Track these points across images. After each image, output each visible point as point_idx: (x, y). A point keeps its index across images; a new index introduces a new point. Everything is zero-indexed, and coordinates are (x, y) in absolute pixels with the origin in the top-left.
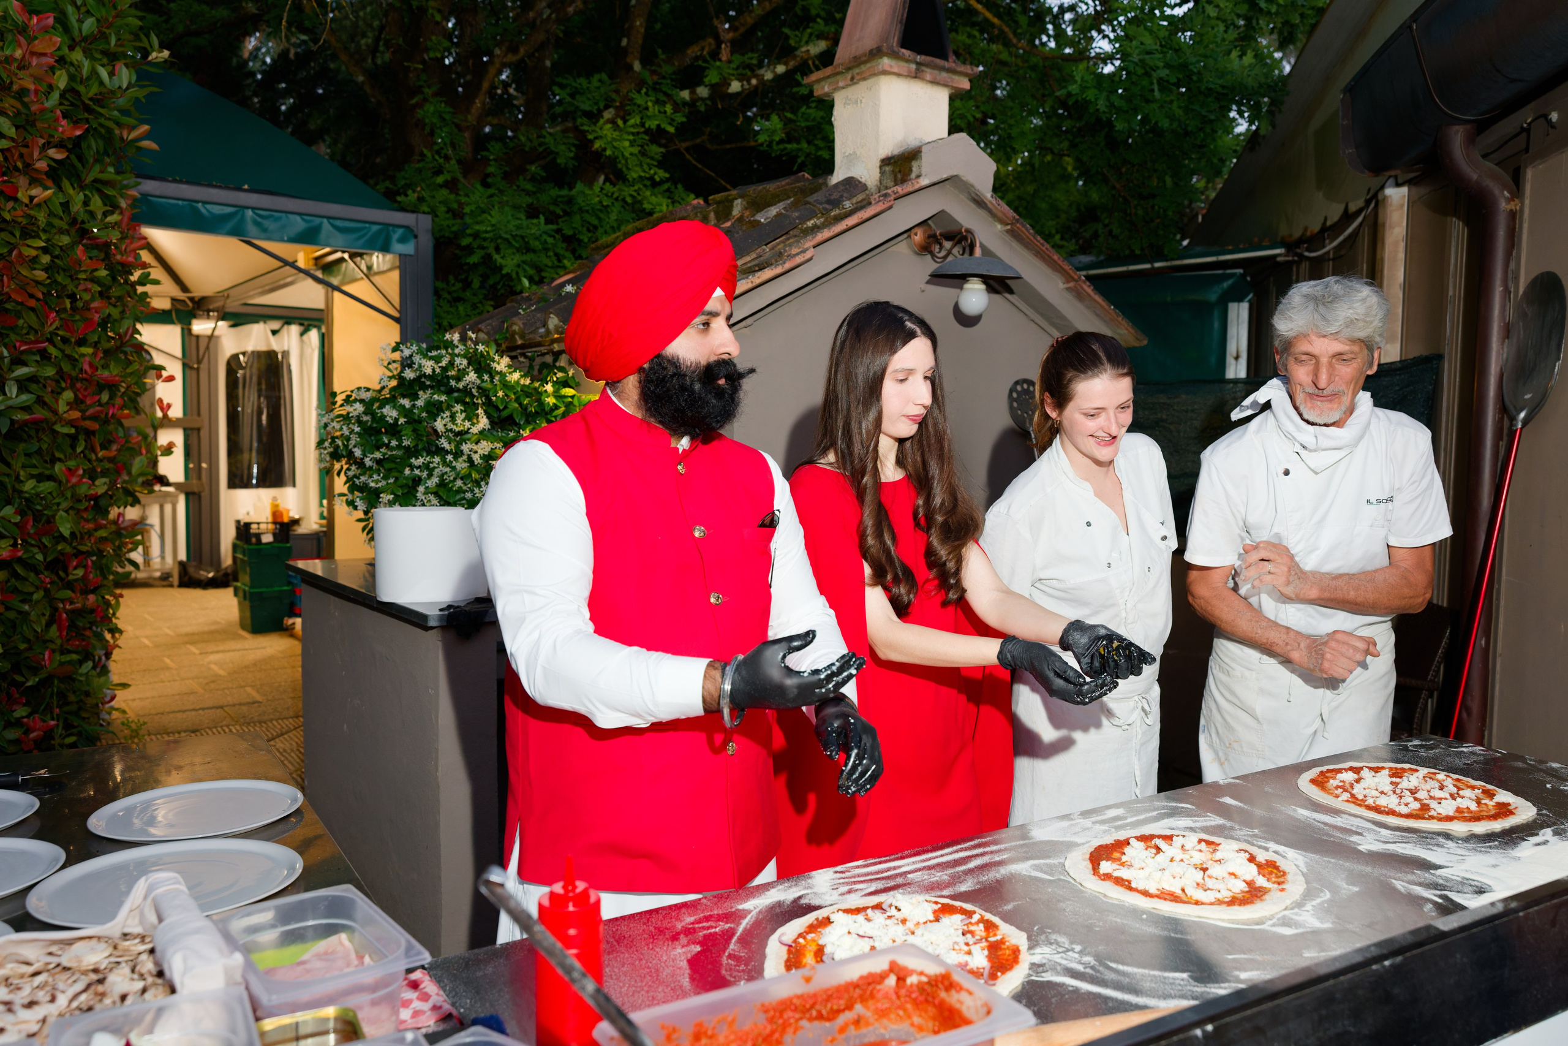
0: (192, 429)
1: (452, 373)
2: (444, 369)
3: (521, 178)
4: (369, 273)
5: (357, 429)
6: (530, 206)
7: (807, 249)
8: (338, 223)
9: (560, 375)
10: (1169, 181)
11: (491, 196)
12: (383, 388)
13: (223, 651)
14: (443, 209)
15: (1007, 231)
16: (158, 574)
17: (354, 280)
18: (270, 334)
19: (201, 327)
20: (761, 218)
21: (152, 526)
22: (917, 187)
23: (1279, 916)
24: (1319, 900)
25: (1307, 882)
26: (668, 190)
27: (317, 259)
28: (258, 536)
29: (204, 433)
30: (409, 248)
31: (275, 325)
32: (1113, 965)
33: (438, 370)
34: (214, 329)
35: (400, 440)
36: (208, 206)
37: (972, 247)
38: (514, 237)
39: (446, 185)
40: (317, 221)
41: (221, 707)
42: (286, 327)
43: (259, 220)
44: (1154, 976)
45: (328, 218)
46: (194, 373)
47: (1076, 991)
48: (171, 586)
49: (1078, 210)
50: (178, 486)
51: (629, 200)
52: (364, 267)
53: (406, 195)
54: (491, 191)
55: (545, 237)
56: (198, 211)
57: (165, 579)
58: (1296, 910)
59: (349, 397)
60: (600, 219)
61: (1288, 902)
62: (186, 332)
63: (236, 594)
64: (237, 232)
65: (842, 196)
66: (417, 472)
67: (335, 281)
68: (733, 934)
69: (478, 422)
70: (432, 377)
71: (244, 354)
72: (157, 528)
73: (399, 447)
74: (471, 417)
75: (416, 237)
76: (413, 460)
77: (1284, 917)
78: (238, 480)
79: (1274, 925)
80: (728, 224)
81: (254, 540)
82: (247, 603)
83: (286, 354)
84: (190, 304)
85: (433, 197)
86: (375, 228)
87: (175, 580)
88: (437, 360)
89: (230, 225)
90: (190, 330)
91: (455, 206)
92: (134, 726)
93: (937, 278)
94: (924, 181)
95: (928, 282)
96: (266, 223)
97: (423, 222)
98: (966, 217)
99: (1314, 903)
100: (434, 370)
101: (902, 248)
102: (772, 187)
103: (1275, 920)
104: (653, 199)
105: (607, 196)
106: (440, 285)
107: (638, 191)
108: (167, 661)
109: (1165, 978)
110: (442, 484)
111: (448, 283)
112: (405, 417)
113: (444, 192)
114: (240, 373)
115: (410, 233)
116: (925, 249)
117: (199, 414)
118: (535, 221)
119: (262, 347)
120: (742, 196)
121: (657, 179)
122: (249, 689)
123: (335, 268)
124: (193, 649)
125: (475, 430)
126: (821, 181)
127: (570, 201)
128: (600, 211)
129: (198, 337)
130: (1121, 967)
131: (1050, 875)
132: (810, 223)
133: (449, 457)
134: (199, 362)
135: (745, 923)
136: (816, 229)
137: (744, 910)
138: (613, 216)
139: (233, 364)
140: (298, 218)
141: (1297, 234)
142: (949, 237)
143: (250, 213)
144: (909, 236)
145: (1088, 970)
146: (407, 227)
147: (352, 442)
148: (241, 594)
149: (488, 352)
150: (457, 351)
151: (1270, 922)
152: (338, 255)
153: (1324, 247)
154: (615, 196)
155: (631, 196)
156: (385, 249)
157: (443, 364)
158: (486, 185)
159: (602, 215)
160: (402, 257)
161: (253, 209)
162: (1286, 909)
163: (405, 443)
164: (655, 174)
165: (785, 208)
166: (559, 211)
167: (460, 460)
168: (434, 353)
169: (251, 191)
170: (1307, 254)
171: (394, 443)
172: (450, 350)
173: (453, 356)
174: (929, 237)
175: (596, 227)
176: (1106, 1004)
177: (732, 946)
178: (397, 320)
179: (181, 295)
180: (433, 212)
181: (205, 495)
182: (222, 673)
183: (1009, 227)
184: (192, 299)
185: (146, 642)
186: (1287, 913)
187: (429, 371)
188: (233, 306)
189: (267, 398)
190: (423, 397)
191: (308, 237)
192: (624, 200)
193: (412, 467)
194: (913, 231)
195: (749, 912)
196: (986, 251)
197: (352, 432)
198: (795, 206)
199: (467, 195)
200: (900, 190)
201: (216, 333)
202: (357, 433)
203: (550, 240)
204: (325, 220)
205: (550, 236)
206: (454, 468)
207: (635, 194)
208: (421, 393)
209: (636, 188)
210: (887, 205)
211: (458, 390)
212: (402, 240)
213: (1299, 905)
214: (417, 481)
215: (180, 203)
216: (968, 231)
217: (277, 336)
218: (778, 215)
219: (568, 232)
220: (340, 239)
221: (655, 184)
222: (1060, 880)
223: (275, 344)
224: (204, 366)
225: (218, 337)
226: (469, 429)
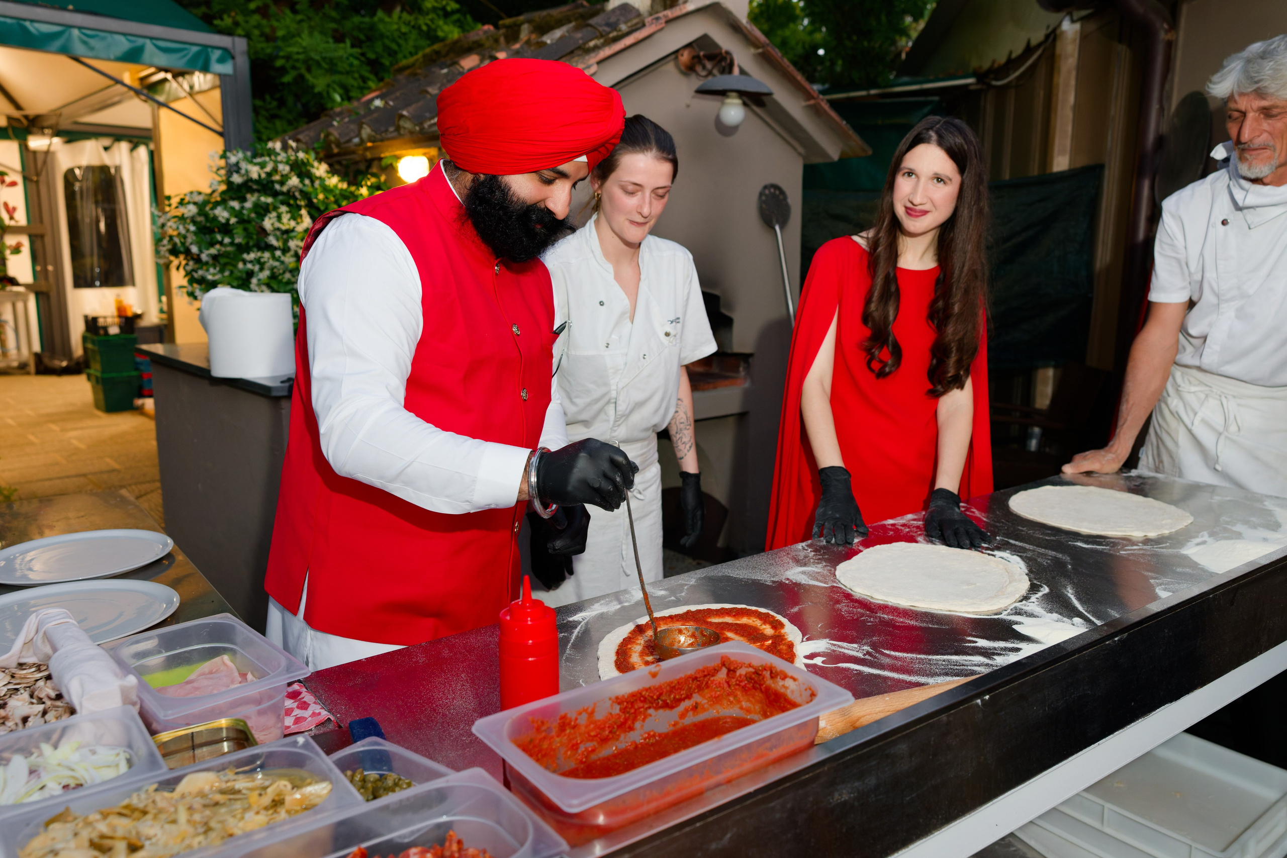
0: (36, 236)
1: (277, 177)
2: (269, 174)
3: (327, 6)
4: (192, 93)
5: (192, 228)
6: (335, 31)
7: (591, 65)
8: (161, 44)
9: (373, 180)
10: (884, 18)
11: (301, 21)
12: (214, 192)
13: (82, 428)
14: (256, 32)
15: (760, 54)
16: (15, 364)
17: (178, 99)
18: (102, 151)
19: (37, 143)
20: (548, 39)
21: (6, 322)
22: (684, 11)
23: (1012, 607)
24: (1040, 594)
25: (1030, 580)
26: (458, 21)
27: (142, 79)
28: (105, 328)
29: (48, 240)
30: (227, 68)
31: (107, 142)
32: (887, 652)
34: (50, 145)
35: (232, 237)
36: (37, 25)
37: (731, 65)
38: (324, 59)
39: (258, 10)
40: (140, 41)
41: (85, 475)
42: (116, 145)
43: (86, 39)
44: (921, 659)
45: (151, 38)
46: (33, 186)
47: (860, 673)
48: (28, 373)
49: (804, 47)
50: (27, 286)
51: (424, 28)
52: (187, 87)
53: (222, 19)
54: (299, 17)
55: (351, 59)
56: (25, 29)
57: (22, 368)
58: (1024, 602)
59: (182, 200)
60: (399, 45)
61: (1018, 596)
62: (23, 148)
63: (89, 379)
64: (65, 51)
65: (618, 20)
66: (249, 266)
67: (161, 98)
68: (569, 642)
69: (302, 222)
70: (259, 182)
71: (79, 168)
72: (11, 323)
73: (232, 244)
74: (295, 217)
75: (233, 58)
76: (245, 256)
77: (1016, 608)
78: (82, 281)
79: (1009, 614)
80: (517, 46)
81: (102, 332)
82: (100, 387)
83: (118, 169)
84: (25, 122)
85: (247, 22)
86: (195, 49)
87: (32, 368)
88: (262, 166)
89: (58, 44)
90: (26, 147)
91: (267, 30)
92: (6, 492)
93: (702, 92)
94: (690, 7)
95: (693, 97)
96: (92, 42)
97: (240, 45)
98: (725, 41)
99: (1037, 596)
100: (260, 176)
101: (670, 67)
102: (556, 12)
103: (1009, 611)
104: (446, 28)
105: (404, 23)
106: (259, 103)
107: (432, 20)
108: (31, 438)
109: (930, 660)
110: (273, 277)
111: (264, 100)
112: (236, 216)
113: (256, 18)
114: (77, 187)
115: (228, 55)
116: (689, 70)
117: (41, 221)
118: (342, 45)
119: (96, 162)
120: (529, 21)
121: (449, 9)
122: (108, 460)
123: (159, 88)
124: (54, 427)
125: (299, 228)
126: (599, 7)
127: (372, 27)
128: (400, 37)
129: (35, 153)
130: (893, 653)
131: (825, 583)
132: (592, 44)
133: (278, 253)
134: (38, 174)
135: (576, 632)
136: (596, 48)
137: (574, 621)
138: (411, 43)
139: (70, 176)
140: (122, 39)
141: (986, 65)
142: (710, 57)
143: (76, 32)
144: (677, 58)
145: (867, 657)
146: (225, 49)
147: (189, 240)
148: (93, 379)
149: (308, 160)
150: (279, 158)
151: (1006, 613)
152: (161, 75)
153: (1008, 75)
154: (412, 23)
155: (427, 25)
156: (205, 69)
157: (268, 168)
158: (295, 11)
159: (401, 42)
160: (221, 76)
161: (80, 28)
162: (1015, 602)
163: (238, 240)
164: (447, 4)
165: (568, 32)
166: (362, 37)
167: (288, 255)
168: (258, 160)
169: (77, 11)
170: (995, 83)
171: (227, 240)
172: (273, 157)
173: (276, 162)
174: (694, 58)
175: (396, 53)
176: (886, 683)
177: (568, 651)
178: (221, 134)
179: (16, 114)
180: (248, 36)
181: (53, 294)
182: (82, 446)
183: (760, 50)
184: (26, 117)
185: (10, 421)
186: (1018, 605)
187: (255, 176)
188: (65, 124)
189: (104, 210)
190: (251, 200)
191: (133, 56)
192: (419, 28)
193: (245, 262)
194: (681, 52)
195: (579, 623)
196: (742, 72)
197: (188, 230)
198: (577, 28)
199: (278, 21)
200: (670, 13)
201: (52, 149)
202: (193, 232)
203: (356, 62)
204: (148, 42)
205: (357, 58)
206: (282, 262)
207: (429, 22)
208: (248, 196)
209: (430, 16)
210: (659, 27)
211: (282, 193)
212: (221, 60)
213: (1026, 598)
214: (250, 274)
215: (9, 21)
216: (727, 53)
217: (110, 152)
218: (562, 38)
219: (372, 56)
220: (163, 60)
221: (446, 15)
222: (833, 587)
223: (107, 159)
224: (43, 178)
225: (54, 153)
226: (294, 228)
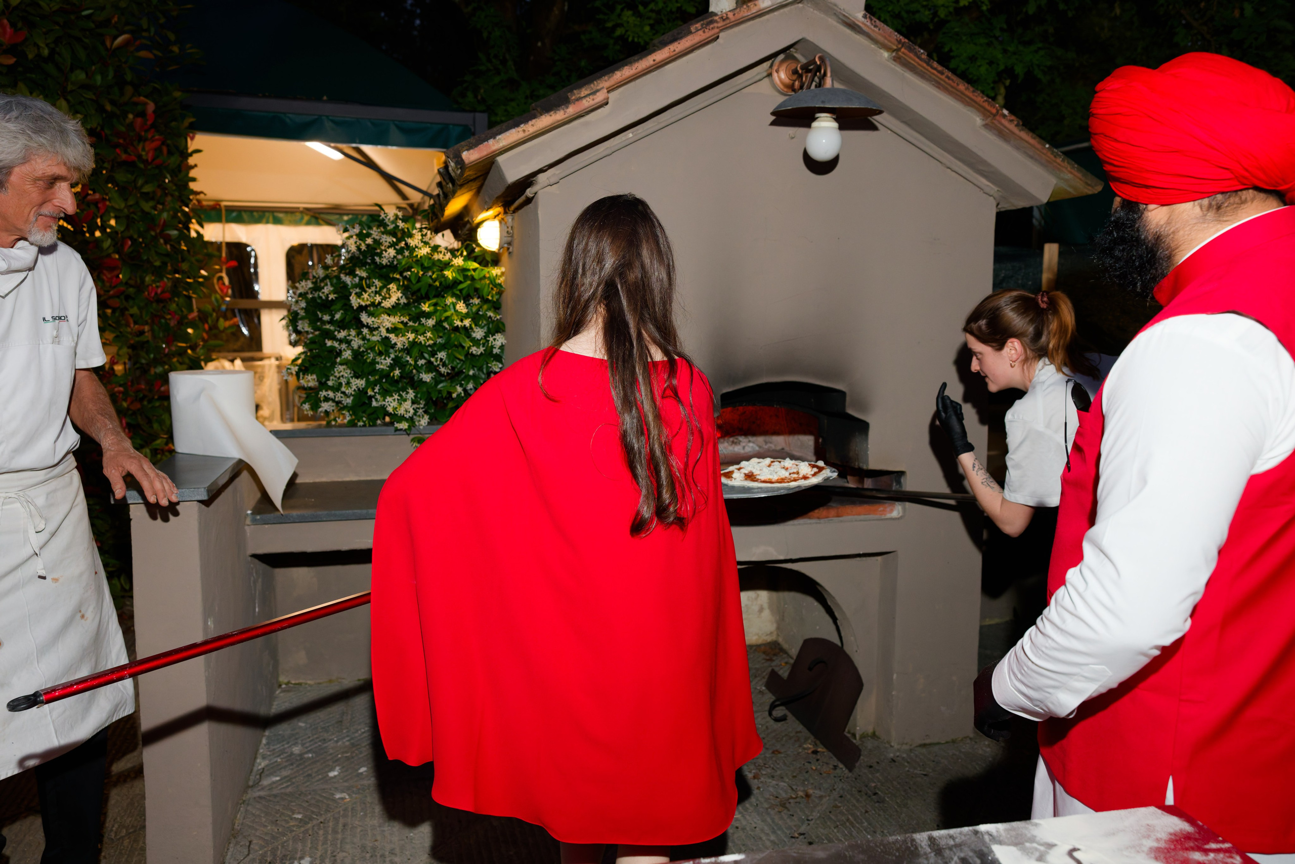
7: (598, 91)
8: (404, 125)
33: (363, 247)
36: (292, 117)
37: (824, 75)
43: (334, 126)
45: (395, 121)
56: (280, 120)
69: (391, 296)
73: (329, 321)
75: (473, 132)
76: (337, 333)
86: (436, 128)
89: (310, 132)
97: (482, 118)
98: (837, 44)
101: (763, 88)
115: (469, 129)
116: (789, 87)
125: (387, 304)
140: (368, 122)
143: (327, 120)
144: (770, 75)
146: (466, 125)
149: (406, 229)
156: (445, 147)
161: (328, 116)
169: (330, 100)
174: (793, 72)
180: (489, 111)
193: (334, 340)
194: (774, 67)
204: (392, 123)
206: (367, 341)
211: (382, 266)
212: (461, 137)
214: (336, 353)
216: (822, 60)
220: (404, 139)
226: (380, 303)
